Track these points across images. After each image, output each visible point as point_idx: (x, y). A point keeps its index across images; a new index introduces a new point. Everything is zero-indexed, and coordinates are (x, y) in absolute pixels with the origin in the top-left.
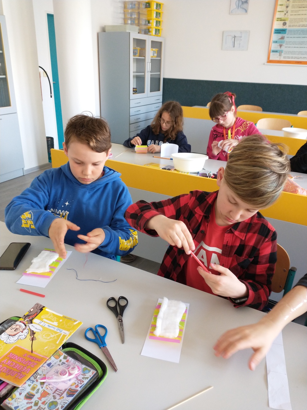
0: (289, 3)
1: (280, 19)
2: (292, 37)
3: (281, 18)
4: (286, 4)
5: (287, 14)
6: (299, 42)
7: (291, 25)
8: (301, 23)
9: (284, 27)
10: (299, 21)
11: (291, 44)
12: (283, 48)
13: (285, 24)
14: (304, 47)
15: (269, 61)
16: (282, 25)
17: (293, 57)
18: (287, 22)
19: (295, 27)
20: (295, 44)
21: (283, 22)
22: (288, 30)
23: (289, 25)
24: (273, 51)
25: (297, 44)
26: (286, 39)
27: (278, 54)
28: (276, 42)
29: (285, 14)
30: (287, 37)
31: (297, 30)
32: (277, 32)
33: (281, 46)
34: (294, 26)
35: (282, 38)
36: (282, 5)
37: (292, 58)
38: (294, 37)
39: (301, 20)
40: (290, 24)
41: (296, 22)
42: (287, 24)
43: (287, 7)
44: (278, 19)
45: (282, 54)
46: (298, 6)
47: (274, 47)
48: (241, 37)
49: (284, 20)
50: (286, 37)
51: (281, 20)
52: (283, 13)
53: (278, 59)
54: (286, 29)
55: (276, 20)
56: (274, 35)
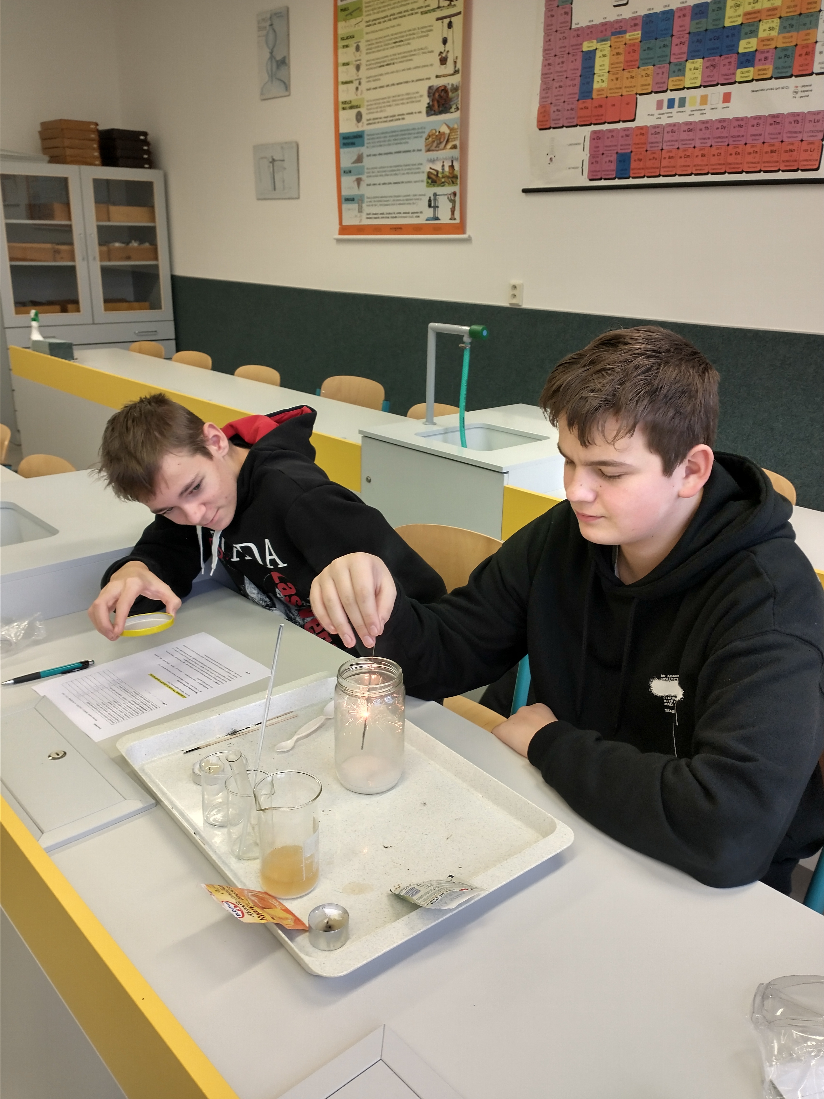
0: (360, 56)
1: (349, 105)
2: (375, 155)
3: (350, 103)
4: (356, 61)
5: (360, 87)
6: (391, 167)
7: (370, 120)
8: (390, 111)
9: (360, 128)
10: (383, 105)
11: (377, 176)
12: (363, 189)
13: (359, 117)
14: (402, 182)
15: (344, 230)
16: (354, 121)
17: (383, 214)
18: (363, 110)
19: (378, 122)
20: (384, 174)
21: (355, 111)
22: (368, 135)
23: (368, 120)
24: (348, 200)
25: (387, 173)
26: (367, 162)
27: (355, 206)
28: (350, 172)
29: (357, 89)
30: (368, 156)
31: (382, 133)
32: (346, 141)
33: (359, 181)
34: (376, 121)
35: (359, 159)
36: (348, 64)
38: (380, 154)
39: (388, 102)
40: (368, 117)
41: (379, 110)
42: (365, 117)
43: (358, 68)
44: (344, 106)
45: (364, 205)
46: (377, 63)
47: (347, 185)
48: (283, 161)
49: (357, 107)
50: (365, 155)
51: (351, 108)
52: (352, 87)
53: (357, 221)
54: (363, 132)
55: (343, 109)
56: (342, 151)
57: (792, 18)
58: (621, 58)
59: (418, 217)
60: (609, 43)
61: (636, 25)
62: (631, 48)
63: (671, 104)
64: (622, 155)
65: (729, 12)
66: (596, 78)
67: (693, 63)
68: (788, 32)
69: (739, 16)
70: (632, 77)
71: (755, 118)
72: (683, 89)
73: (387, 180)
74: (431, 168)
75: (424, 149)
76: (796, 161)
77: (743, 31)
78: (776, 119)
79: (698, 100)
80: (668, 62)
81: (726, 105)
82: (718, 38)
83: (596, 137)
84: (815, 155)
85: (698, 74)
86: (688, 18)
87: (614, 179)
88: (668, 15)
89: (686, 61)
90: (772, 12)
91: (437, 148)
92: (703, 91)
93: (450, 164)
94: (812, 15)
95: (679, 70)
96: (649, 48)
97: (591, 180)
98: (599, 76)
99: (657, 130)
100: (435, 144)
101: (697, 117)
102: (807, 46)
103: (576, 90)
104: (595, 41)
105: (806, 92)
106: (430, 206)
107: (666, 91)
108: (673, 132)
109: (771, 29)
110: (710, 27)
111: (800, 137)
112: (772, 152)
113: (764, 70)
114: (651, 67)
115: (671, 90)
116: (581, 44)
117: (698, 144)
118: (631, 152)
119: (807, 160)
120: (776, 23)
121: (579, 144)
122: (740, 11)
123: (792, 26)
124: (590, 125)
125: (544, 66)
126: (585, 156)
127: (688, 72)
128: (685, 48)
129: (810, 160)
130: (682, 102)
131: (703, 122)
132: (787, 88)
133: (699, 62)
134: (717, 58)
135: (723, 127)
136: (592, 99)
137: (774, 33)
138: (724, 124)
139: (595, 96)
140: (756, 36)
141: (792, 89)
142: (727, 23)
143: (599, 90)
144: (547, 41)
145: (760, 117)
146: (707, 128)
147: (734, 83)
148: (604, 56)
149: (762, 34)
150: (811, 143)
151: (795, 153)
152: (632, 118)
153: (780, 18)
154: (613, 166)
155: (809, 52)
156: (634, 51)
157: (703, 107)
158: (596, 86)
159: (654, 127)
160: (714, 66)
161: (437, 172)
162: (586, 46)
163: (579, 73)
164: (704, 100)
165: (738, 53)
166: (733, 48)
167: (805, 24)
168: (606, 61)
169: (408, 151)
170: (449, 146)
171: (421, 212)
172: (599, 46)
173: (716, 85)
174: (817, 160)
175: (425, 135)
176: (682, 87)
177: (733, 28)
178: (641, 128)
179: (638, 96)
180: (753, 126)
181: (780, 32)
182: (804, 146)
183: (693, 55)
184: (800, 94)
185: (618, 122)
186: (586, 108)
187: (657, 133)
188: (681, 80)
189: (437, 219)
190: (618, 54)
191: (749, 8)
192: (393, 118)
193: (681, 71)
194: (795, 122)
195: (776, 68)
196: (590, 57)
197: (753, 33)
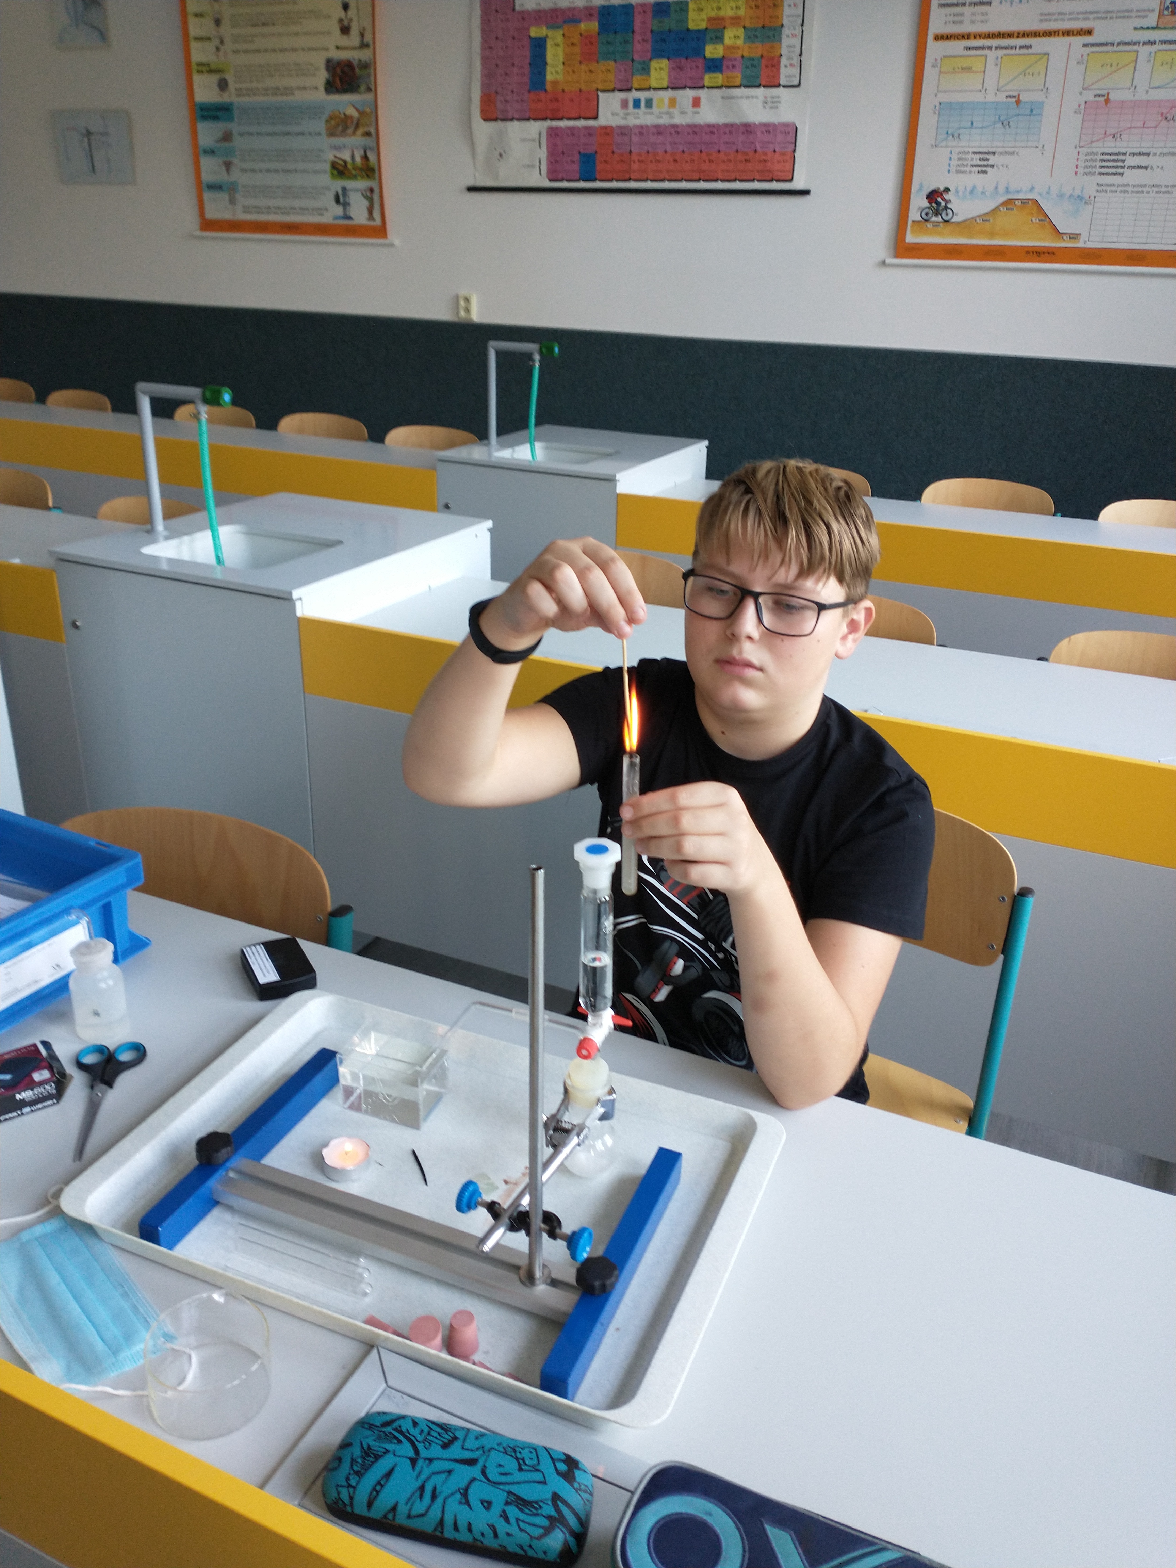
0: (221, 7)
1: (207, 68)
2: (252, 134)
3: (208, 65)
4: (214, 13)
5: (222, 48)
6: (277, 151)
7: (241, 89)
8: (270, 83)
9: (225, 98)
10: (260, 74)
11: (255, 161)
12: (236, 176)
13: (223, 85)
14: (296, 171)
15: (208, 225)
16: (217, 89)
17: (269, 207)
18: (230, 78)
19: (254, 95)
20: (267, 158)
21: (216, 77)
22: (239, 109)
23: (237, 90)
24: (212, 187)
25: (272, 158)
26: (238, 142)
27: (226, 196)
28: (213, 152)
29: (218, 49)
30: (241, 134)
32: (204, 113)
33: (228, 165)
34: (251, 92)
35: (227, 137)
36: (202, 15)
37: (268, 210)
39: (267, 71)
40: (238, 86)
41: (255, 79)
42: (232, 85)
43: (218, 22)
44: (200, 68)
45: (239, 196)
46: (247, 20)
47: (210, 168)
48: (106, 134)
49: (219, 71)
50: (235, 132)
51: (211, 71)
52: (210, 46)
53: (227, 215)
54: (232, 105)
55: (199, 72)
56: (201, 126)
57: (756, 29)
58: (577, 50)
59: (322, 215)
60: (561, 32)
61: (591, 15)
62: (587, 40)
63: (637, 103)
64: (585, 155)
65: (692, 15)
66: (549, 69)
67: (658, 63)
68: (753, 42)
69: (703, 20)
70: (591, 71)
71: (726, 125)
72: (649, 89)
73: (272, 166)
74: (336, 157)
75: (324, 132)
76: (770, 171)
77: (708, 37)
78: (748, 128)
79: (666, 102)
80: (631, 58)
81: (696, 109)
82: (683, 40)
83: (553, 133)
84: (788, 167)
85: (665, 75)
86: (649, 14)
87: (577, 180)
88: (627, 10)
89: (651, 59)
90: (736, 20)
91: (343, 133)
92: (670, 93)
93: (362, 153)
94: (775, 29)
95: (643, 69)
96: (608, 43)
97: (550, 180)
98: (553, 66)
99: (624, 131)
100: (340, 128)
101: (664, 121)
102: (772, 59)
103: (526, 80)
104: (544, 28)
105: (774, 103)
106: (337, 201)
107: (629, 90)
108: (641, 134)
109: (736, 37)
110: (673, 26)
111: (772, 147)
112: (746, 161)
113: (733, 77)
114: (612, 63)
115: (637, 90)
116: (528, 29)
117: (669, 149)
118: (596, 152)
119: (781, 171)
120: (741, 32)
121: (533, 140)
122: (704, 15)
123: (756, 37)
124: (545, 119)
125: (483, 49)
126: (543, 153)
127: (653, 72)
128: (648, 47)
129: (784, 171)
130: (649, 103)
131: (674, 126)
132: (757, 97)
133: (664, 63)
134: (683, 61)
135: (695, 133)
136: (546, 91)
137: (740, 42)
138: (695, 130)
139: (549, 87)
140: (723, 43)
141: (761, 98)
142: (691, 26)
143: (555, 83)
144: (486, 20)
145: (732, 125)
146: (678, 133)
147: (703, 87)
148: (557, 45)
149: (728, 40)
150: (783, 154)
151: (769, 164)
152: (595, 116)
153: (744, 27)
154: (576, 167)
155: (774, 64)
156: (591, 43)
157: (671, 110)
158: (549, 77)
159: (620, 127)
160: (680, 68)
161: (345, 162)
162: (535, 32)
163: (528, 61)
164: (673, 102)
165: (705, 58)
166: (699, 52)
167: (768, 37)
168: (560, 52)
169: (302, 134)
170: (360, 132)
171: (326, 209)
172: (550, 33)
173: (684, 88)
174: (790, 171)
175: (325, 117)
176: (647, 86)
177: (699, 31)
178: (605, 128)
179: (600, 93)
180: (725, 133)
181: (745, 42)
182: (777, 156)
183: (658, 54)
184: (770, 104)
185: (578, 118)
186: (539, 101)
187: (623, 134)
188: (646, 80)
189: (350, 218)
190: (573, 44)
191: (713, 14)
192: (276, 91)
193: (645, 70)
194: (766, 131)
195: (744, 76)
196: (540, 45)
197: (719, 39)
